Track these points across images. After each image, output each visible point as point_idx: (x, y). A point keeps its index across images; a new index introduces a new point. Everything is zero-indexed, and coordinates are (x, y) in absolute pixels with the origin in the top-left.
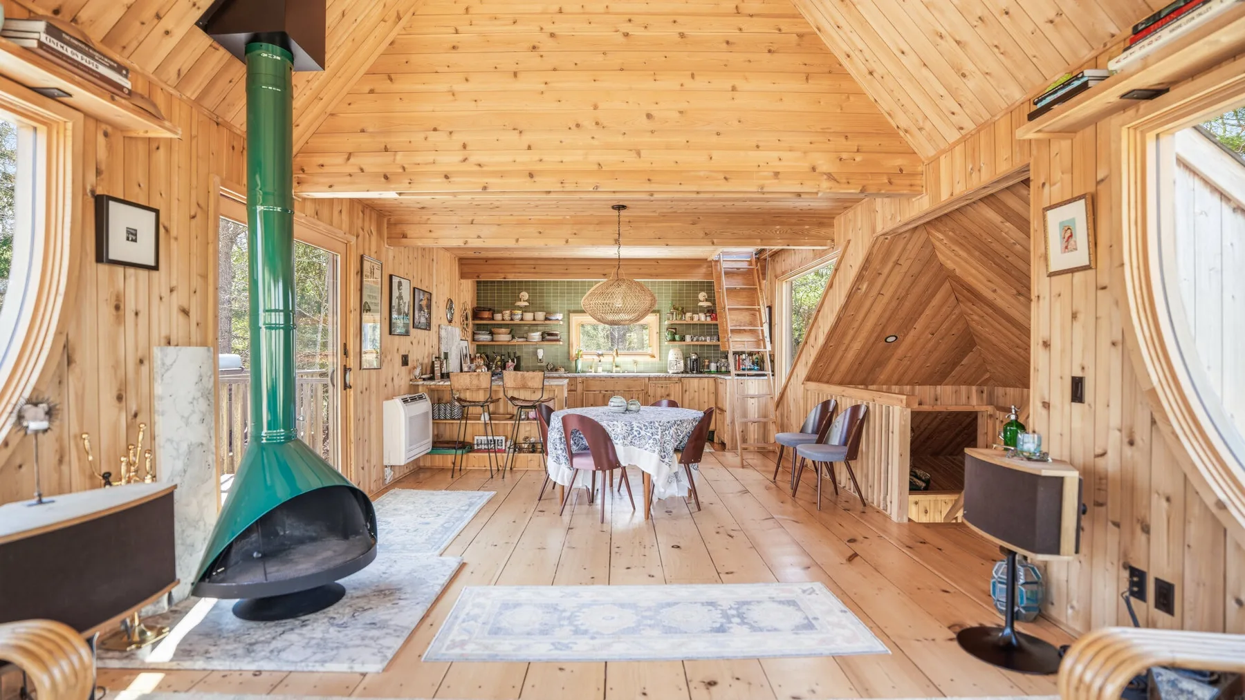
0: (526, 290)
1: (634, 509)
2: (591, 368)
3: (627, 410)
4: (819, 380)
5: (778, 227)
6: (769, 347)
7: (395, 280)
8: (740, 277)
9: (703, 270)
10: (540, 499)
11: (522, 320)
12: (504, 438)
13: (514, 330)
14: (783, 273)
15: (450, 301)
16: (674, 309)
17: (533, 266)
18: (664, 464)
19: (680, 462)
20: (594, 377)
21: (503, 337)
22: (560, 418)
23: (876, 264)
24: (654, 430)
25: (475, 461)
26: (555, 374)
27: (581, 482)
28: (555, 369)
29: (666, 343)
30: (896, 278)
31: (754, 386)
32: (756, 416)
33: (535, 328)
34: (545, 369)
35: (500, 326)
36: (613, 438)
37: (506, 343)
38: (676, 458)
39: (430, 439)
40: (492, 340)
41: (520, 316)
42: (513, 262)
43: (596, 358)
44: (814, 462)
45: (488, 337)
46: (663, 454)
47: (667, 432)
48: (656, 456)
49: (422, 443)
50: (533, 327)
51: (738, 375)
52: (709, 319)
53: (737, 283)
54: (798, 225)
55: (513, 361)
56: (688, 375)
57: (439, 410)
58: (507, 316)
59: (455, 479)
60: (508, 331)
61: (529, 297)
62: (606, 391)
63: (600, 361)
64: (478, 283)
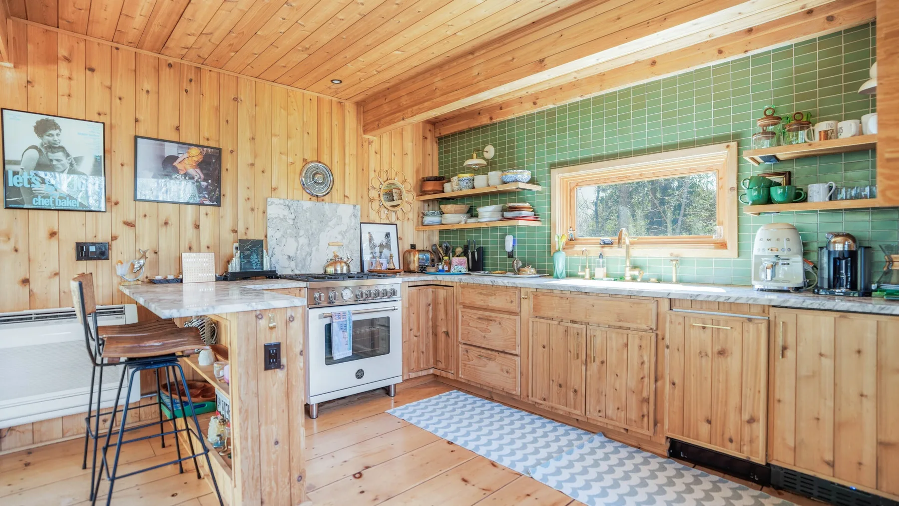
11: (473, 187)
15: (314, 166)
35: (451, 200)
40: (441, 223)
60: (463, 206)
61: (496, 151)
62: (573, 322)
63: (601, 256)
64: (439, 144)
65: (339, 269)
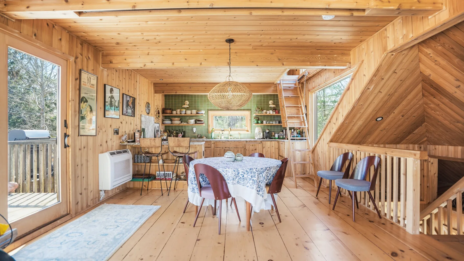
0: (188, 100)
1: (240, 221)
2: (218, 137)
3: (235, 160)
4: (336, 142)
5: (319, 55)
6: (307, 126)
7: (108, 88)
8: (291, 92)
9: (272, 89)
10: (184, 212)
11: (185, 113)
12: (171, 172)
13: (182, 118)
14: (314, 88)
15: (148, 104)
16: (258, 108)
17: (190, 87)
18: (259, 196)
19: (269, 193)
20: (220, 141)
21: (177, 122)
22: (193, 165)
23: (382, 73)
24: (252, 174)
25: (155, 184)
26: (201, 140)
27: (208, 203)
28: (201, 137)
29: (254, 125)
30: (391, 82)
31: (299, 145)
32: (300, 160)
33: (192, 118)
34: (197, 137)
35: (175, 117)
36: (226, 179)
37: (178, 125)
38: (266, 190)
39: (131, 173)
40: (172, 124)
41: (184, 112)
42: (180, 85)
43: (221, 132)
44: (349, 191)
45: (170, 122)
46: (258, 189)
47: (261, 175)
48: (254, 191)
49: (125, 176)
50: (191, 117)
51: (291, 139)
52: (274, 113)
53: (290, 94)
54: (330, 54)
55: (182, 133)
56: (265, 140)
57: (138, 158)
58: (178, 112)
59: (142, 196)
60: (179, 119)
61: (189, 103)
62: (225, 148)
63: (223, 133)
64: (165, 97)
65: (164, 137)
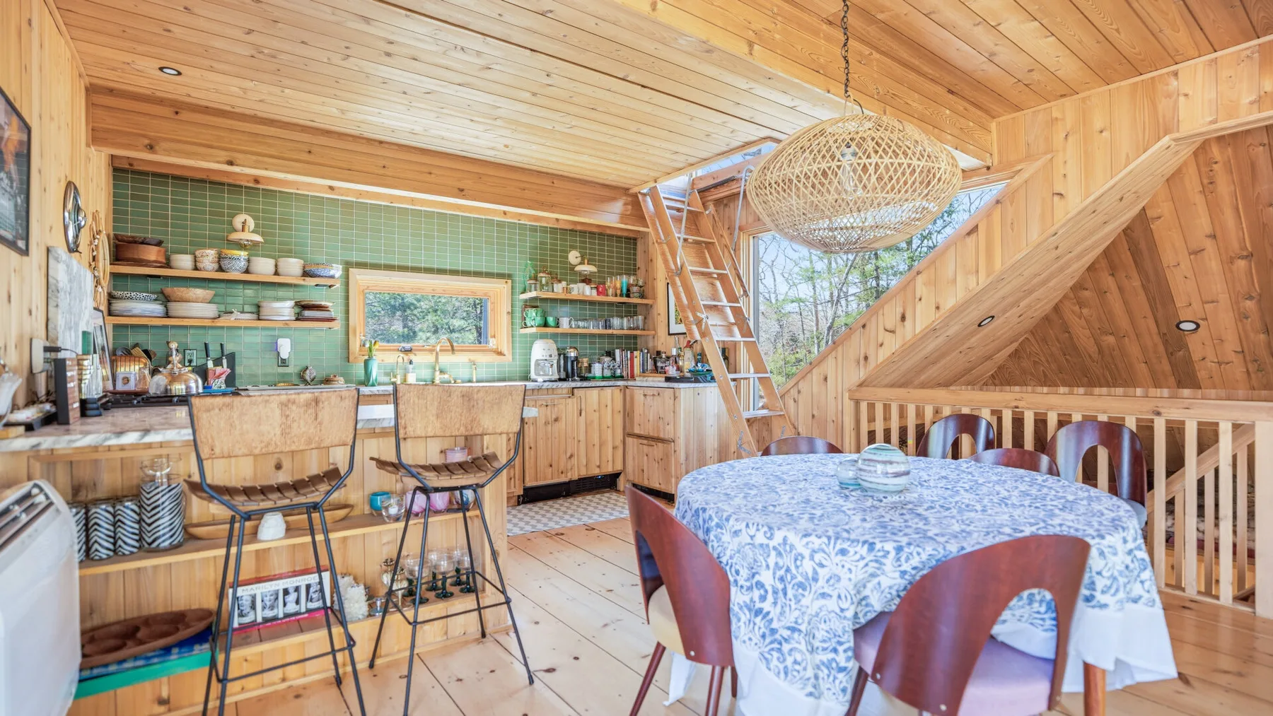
0: (249, 211)
2: (394, 376)
11: (248, 271)
13: (228, 293)
16: (539, 272)
21: (198, 308)
28: (318, 380)
29: (524, 330)
33: (280, 292)
35: (189, 282)
37: (202, 323)
40: (167, 315)
43: (404, 358)
45: (157, 308)
50: (276, 288)
58: (208, 262)
60: (210, 294)
61: (258, 224)
63: (411, 363)
64: (116, 178)
